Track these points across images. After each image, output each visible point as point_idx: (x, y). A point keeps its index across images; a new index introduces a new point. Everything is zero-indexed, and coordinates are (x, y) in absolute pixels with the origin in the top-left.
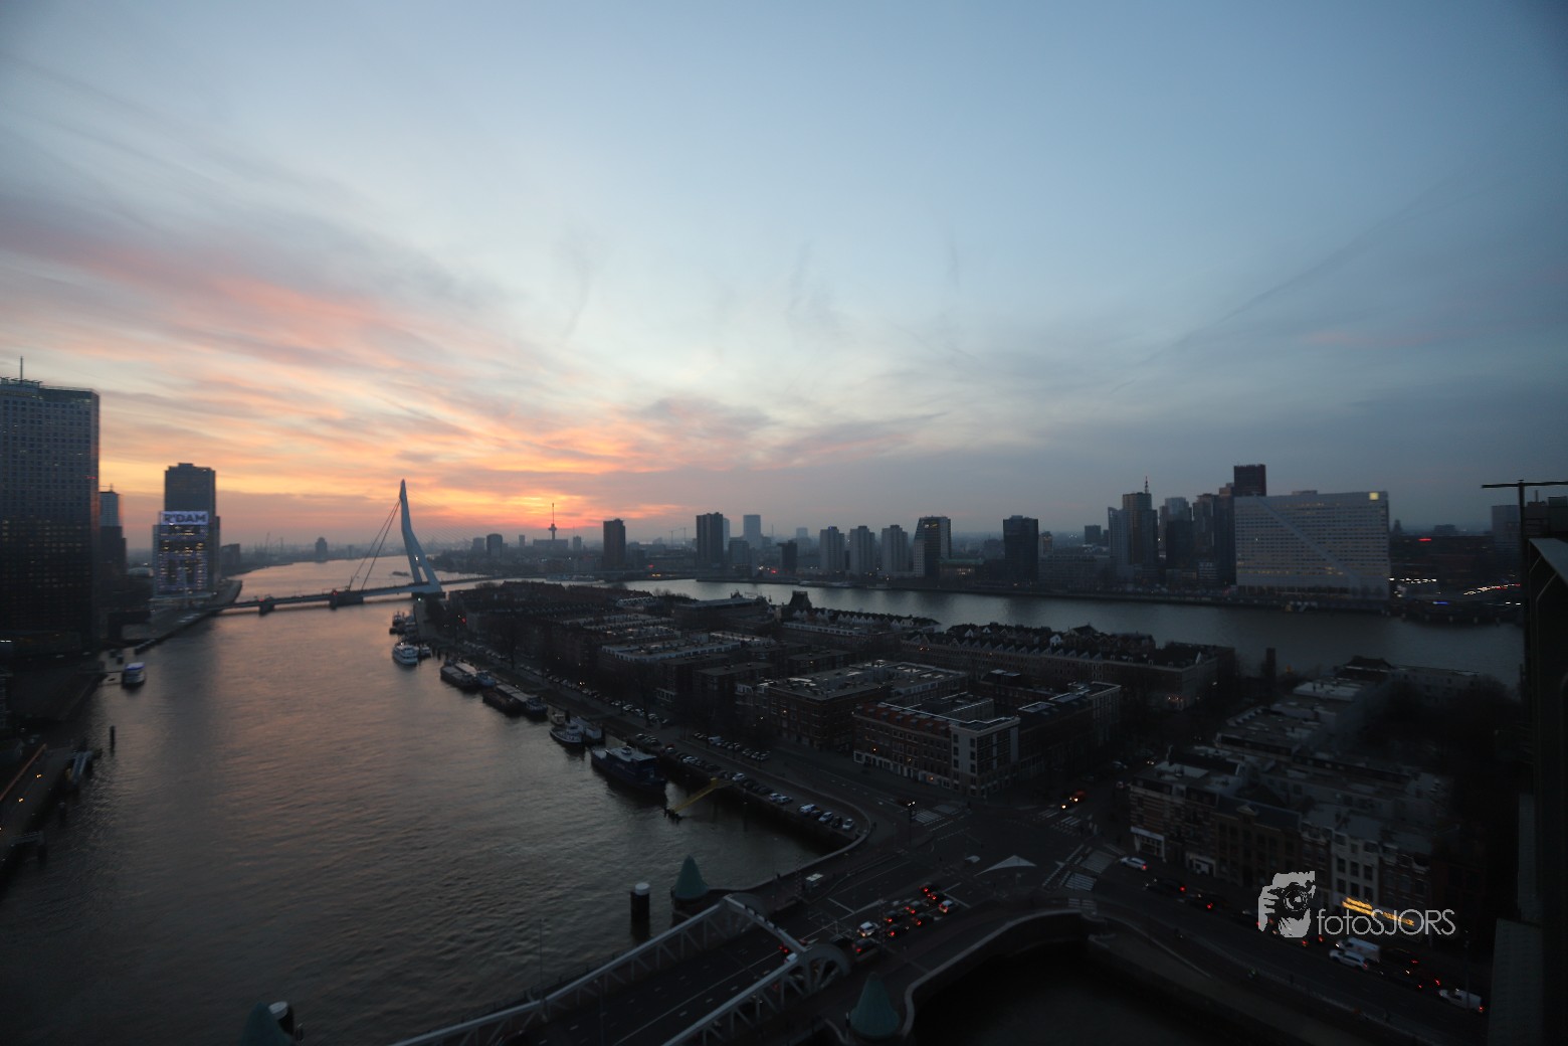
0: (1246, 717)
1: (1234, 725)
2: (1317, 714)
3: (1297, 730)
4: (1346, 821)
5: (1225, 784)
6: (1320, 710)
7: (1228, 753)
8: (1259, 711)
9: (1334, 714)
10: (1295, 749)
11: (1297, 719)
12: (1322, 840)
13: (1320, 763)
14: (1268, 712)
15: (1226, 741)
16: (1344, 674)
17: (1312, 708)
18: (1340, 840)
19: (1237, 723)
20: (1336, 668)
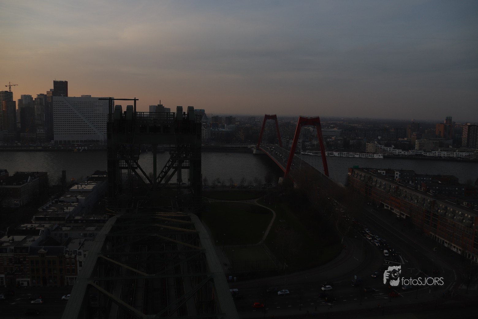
0: (48, 206)
1: (42, 211)
2: (77, 199)
3: (69, 208)
4: (83, 245)
5: (34, 240)
6: (79, 197)
7: (36, 225)
8: (54, 202)
9: (84, 198)
10: (66, 218)
11: (69, 203)
12: (73, 256)
13: (76, 221)
14: (56, 202)
15: (37, 219)
16: (90, 179)
17: (76, 197)
18: (80, 254)
19: (43, 209)
20: (88, 177)
